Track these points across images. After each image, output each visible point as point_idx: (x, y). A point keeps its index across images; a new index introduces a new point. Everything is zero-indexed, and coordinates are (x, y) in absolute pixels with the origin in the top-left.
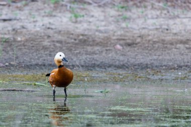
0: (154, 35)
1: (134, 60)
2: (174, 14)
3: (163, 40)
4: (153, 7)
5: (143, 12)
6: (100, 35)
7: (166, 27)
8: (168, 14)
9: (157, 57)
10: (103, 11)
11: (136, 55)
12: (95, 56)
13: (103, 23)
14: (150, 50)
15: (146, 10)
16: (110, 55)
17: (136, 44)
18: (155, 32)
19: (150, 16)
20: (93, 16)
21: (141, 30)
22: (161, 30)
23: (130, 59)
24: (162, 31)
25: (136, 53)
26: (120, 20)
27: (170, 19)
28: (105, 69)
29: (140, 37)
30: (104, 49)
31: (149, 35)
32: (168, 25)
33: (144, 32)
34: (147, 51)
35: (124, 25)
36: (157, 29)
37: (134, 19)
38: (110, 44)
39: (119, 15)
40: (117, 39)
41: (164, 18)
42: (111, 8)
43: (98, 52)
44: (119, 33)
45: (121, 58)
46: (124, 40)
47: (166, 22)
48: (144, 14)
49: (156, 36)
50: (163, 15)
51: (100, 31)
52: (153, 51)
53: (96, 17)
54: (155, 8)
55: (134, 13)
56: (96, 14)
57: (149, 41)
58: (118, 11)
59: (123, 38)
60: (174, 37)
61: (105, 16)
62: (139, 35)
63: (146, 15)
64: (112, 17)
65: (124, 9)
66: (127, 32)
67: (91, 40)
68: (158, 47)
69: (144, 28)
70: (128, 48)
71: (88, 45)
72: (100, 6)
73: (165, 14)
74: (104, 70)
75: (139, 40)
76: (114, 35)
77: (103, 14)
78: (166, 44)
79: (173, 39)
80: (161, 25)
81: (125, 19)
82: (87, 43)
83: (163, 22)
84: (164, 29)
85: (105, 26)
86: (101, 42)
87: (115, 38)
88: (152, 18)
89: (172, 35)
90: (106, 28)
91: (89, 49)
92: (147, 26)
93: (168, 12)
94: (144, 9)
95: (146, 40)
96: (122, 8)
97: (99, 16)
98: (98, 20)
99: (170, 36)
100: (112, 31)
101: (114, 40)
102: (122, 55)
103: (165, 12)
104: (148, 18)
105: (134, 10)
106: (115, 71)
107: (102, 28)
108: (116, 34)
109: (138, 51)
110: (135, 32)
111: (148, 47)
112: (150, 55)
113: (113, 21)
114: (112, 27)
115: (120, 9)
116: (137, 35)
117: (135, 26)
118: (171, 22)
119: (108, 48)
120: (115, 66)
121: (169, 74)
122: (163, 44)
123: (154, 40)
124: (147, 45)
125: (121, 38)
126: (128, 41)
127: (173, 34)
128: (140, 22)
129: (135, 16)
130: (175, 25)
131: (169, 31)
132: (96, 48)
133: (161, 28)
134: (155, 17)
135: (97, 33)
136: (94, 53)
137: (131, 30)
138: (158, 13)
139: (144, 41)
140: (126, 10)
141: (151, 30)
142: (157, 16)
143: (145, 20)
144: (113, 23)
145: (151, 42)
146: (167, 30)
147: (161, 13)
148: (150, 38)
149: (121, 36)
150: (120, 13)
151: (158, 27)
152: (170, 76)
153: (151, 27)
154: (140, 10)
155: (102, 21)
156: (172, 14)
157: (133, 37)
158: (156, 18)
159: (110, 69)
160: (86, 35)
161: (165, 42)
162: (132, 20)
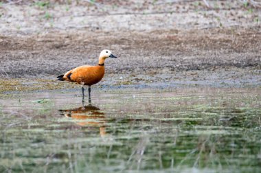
0: (84, 35)
1: (65, 64)
2: (103, 10)
3: (95, 41)
4: (78, 3)
5: (67, 10)
6: (23, 36)
7: (96, 26)
8: (96, 11)
9: (92, 59)
10: (21, 10)
11: (68, 58)
12: (22, 62)
13: (24, 24)
14: (83, 52)
15: (70, 7)
16: (38, 60)
17: (65, 46)
18: (85, 32)
19: (76, 14)
20: (11, 16)
21: (68, 30)
22: (90, 29)
23: (61, 63)
24: (92, 30)
25: (67, 57)
26: (43, 19)
27: (99, 16)
28: (35, 75)
29: (68, 37)
30: (30, 53)
31: (78, 35)
32: (98, 23)
33: (71, 32)
34: (79, 54)
35: (48, 25)
36: (86, 28)
37: (58, 18)
38: (36, 47)
39: (41, 14)
40: (43, 41)
41: (92, 15)
42: (31, 6)
43: (23, 56)
44: (44, 34)
45: (51, 62)
46: (50, 41)
47: (95, 20)
48: (69, 11)
49: (86, 36)
50: (91, 13)
51: (22, 33)
52: (85, 53)
53: (14, 17)
54: (81, 5)
55: (58, 11)
56: (14, 14)
57: (80, 42)
58: (39, 9)
59: (49, 39)
60: (106, 37)
61: (24, 15)
62: (67, 36)
63: (72, 12)
64: (33, 16)
65: (46, 7)
66: (52, 32)
67: (12, 42)
68: (91, 49)
69: (71, 28)
70: (57, 51)
71: (11, 49)
72: (17, 4)
73: (93, 11)
74: (34, 77)
75: (67, 41)
76: (38, 37)
77: (22, 13)
78: (99, 45)
79: (106, 39)
80: (90, 24)
81: (48, 18)
82: (10, 47)
83: (91, 20)
84: (94, 27)
85: (26, 27)
86: (24, 45)
87: (39, 40)
88: (79, 16)
89: (103, 34)
90: (28, 28)
91: (13, 53)
92: (74, 26)
93: (96, 8)
94: (68, 6)
95: (76, 41)
96: (44, 5)
97: (18, 15)
98: (17, 20)
99: (102, 35)
100: (35, 32)
101: (40, 42)
102: (52, 59)
103: (93, 8)
104: (74, 16)
105: (57, 7)
106: (47, 78)
107: (23, 29)
108: (40, 35)
109: (68, 54)
110: (61, 32)
111: (79, 48)
112: (84, 57)
113: (35, 21)
114: (35, 28)
115: (41, 7)
116: (64, 36)
117: (60, 26)
118: (101, 20)
119: (34, 52)
120: (46, 72)
121: (109, 79)
122: (96, 45)
123: (85, 41)
124: (77, 47)
125: (46, 39)
126: (55, 43)
127: (105, 33)
128: (66, 20)
129: (59, 14)
130: (106, 23)
131: (100, 30)
132: (21, 52)
133: (91, 26)
134: (82, 14)
135: (18, 35)
136: (19, 58)
137: (57, 30)
138: (85, 9)
139: (73, 43)
140: (48, 7)
141: (79, 29)
142: (84, 13)
143: (72, 18)
144: (35, 23)
145: (82, 43)
146: (98, 28)
147: (88, 9)
148: (80, 38)
149: (46, 37)
150: (42, 12)
151: (87, 26)
152: (111, 81)
153: (79, 27)
154: (64, 7)
155: (23, 21)
156: (101, 10)
157: (60, 38)
158: (84, 16)
159: (41, 75)
160: (6, 38)
161: (98, 43)
162: (56, 19)
